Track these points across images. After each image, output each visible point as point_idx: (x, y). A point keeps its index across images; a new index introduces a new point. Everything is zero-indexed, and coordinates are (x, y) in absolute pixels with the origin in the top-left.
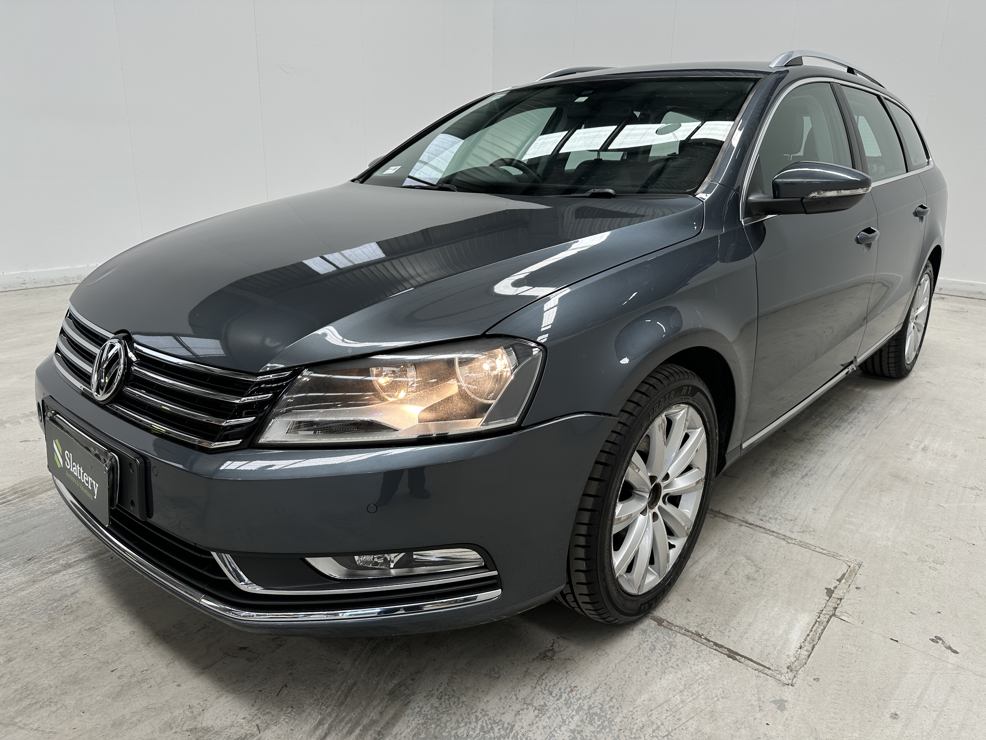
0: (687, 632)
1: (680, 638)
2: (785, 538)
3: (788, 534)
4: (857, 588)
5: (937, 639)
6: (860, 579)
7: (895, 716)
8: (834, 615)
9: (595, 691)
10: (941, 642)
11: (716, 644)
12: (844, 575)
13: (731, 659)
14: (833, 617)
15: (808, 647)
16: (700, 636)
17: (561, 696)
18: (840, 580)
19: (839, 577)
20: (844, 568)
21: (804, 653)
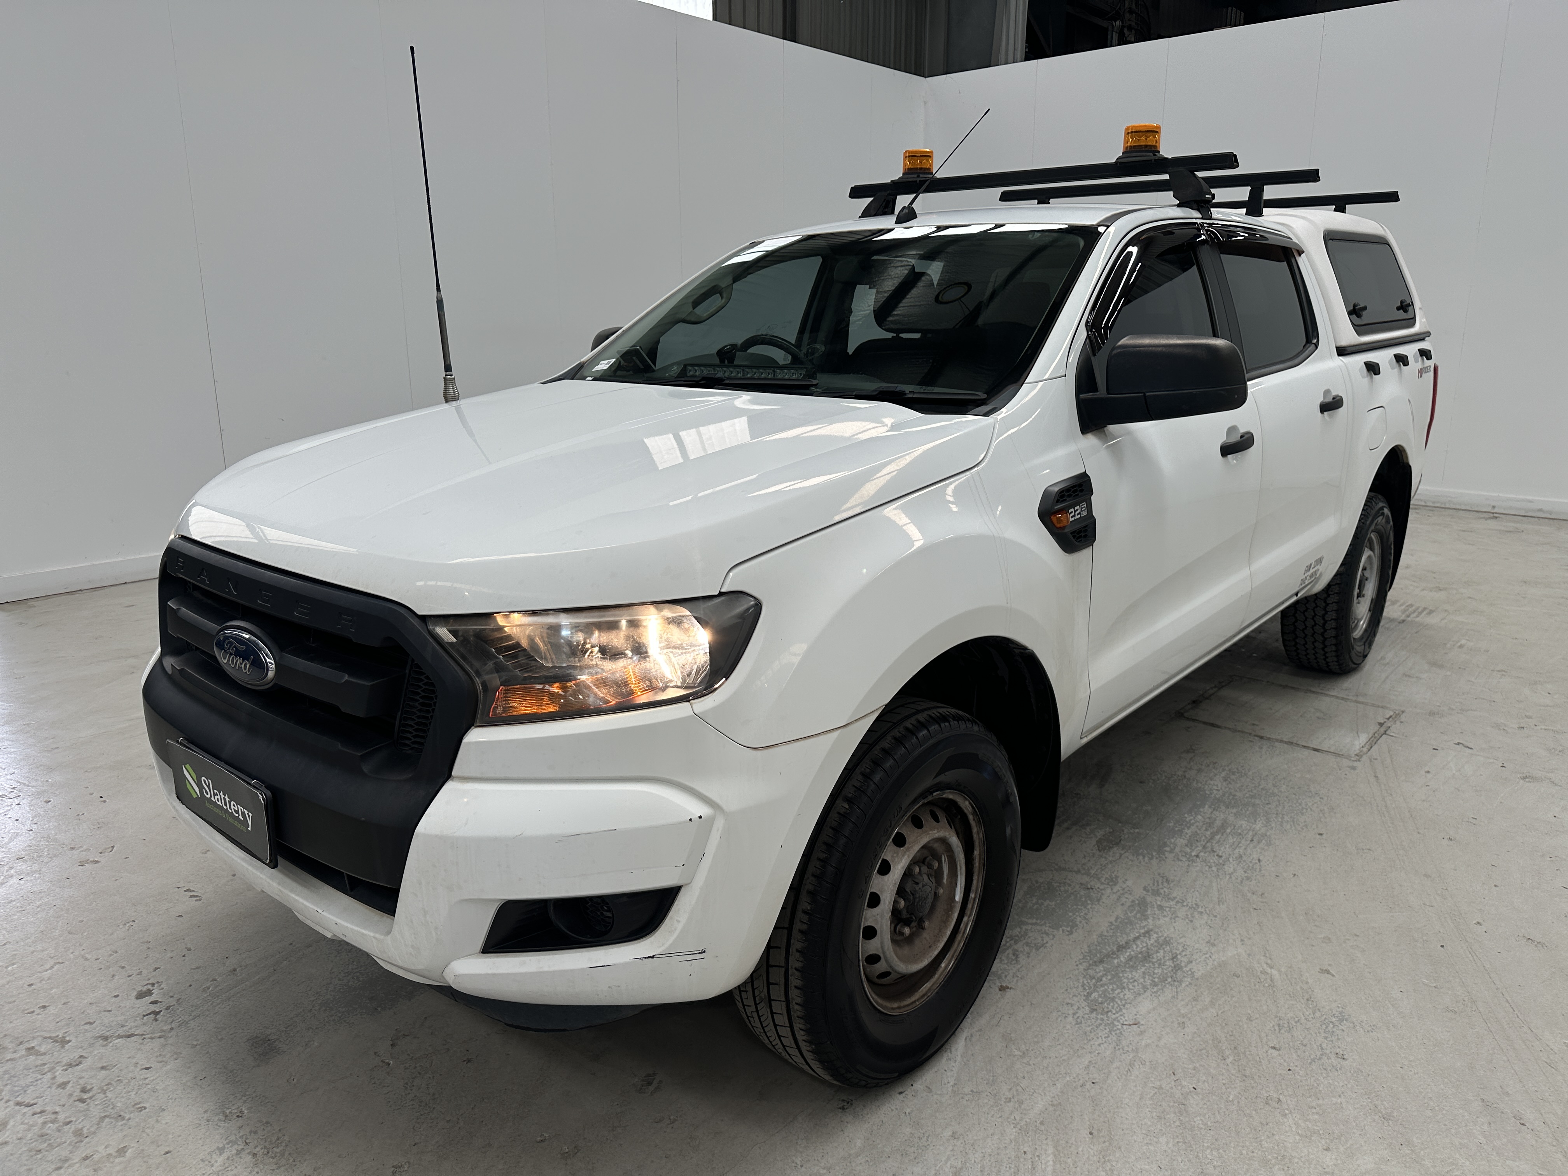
0: (1281, 741)
1: (1277, 744)
2: (1343, 699)
3: (1345, 697)
4: (1402, 722)
5: (1459, 744)
6: (1403, 717)
7: (1428, 772)
8: (1385, 733)
9: (1230, 764)
10: (1461, 745)
11: (1304, 746)
12: (1391, 717)
13: (1316, 752)
14: (1384, 736)
15: (1367, 746)
16: (1292, 743)
17: (1208, 766)
18: (1388, 719)
19: (1388, 717)
20: (1391, 713)
21: (1365, 750)
